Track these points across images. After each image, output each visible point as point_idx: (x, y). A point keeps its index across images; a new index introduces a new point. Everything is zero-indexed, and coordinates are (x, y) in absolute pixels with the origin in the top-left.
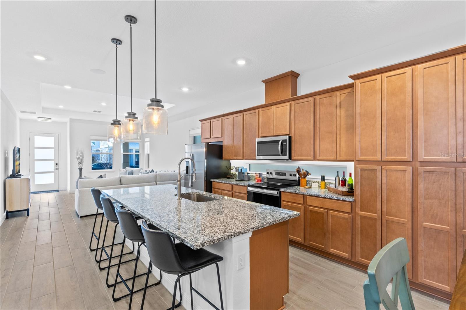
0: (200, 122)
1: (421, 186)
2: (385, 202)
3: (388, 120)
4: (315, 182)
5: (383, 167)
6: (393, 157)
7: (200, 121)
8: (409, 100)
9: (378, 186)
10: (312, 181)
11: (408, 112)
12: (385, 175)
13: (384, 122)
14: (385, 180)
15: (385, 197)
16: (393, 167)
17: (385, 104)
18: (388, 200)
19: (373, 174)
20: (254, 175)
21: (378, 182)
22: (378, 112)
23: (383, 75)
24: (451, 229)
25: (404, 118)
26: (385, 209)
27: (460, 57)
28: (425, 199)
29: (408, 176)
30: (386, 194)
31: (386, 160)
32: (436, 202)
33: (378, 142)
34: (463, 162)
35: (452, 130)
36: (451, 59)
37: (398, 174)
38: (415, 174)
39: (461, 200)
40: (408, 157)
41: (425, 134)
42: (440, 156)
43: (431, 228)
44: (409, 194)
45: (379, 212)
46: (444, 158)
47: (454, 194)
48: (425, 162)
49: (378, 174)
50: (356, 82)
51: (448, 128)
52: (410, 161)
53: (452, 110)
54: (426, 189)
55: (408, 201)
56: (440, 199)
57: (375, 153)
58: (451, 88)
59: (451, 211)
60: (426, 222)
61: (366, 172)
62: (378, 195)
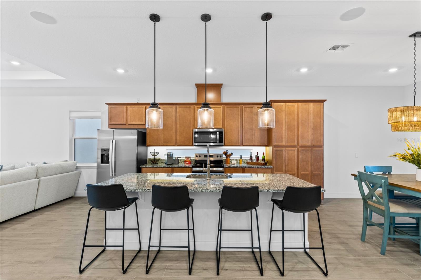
0: (107, 106)
1: (301, 157)
2: (287, 166)
3: (288, 126)
4: (234, 160)
5: (286, 149)
6: (290, 144)
7: (107, 104)
8: (296, 117)
9: (284, 158)
10: (232, 160)
11: (296, 123)
12: (287, 152)
13: (287, 127)
14: (287, 155)
15: (287, 163)
16: (290, 149)
17: (287, 118)
18: (288, 165)
19: (281, 152)
20: (184, 159)
21: (284, 156)
22: (284, 121)
23: (286, 103)
24: (310, 173)
25: (294, 125)
26: (287, 169)
27: (312, 104)
28: (302, 162)
29: (296, 153)
30: (287, 162)
31: (287, 145)
32: (305, 163)
33: (284, 136)
34: (313, 146)
35: (310, 133)
36: (310, 104)
37: (292, 152)
38: (298, 152)
39: (313, 161)
40: (296, 144)
41: (302, 134)
42: (306, 143)
43: (304, 174)
44: (296, 161)
45: (285, 171)
46: (307, 144)
47: (311, 159)
48: (302, 146)
49: (284, 152)
50: (273, 104)
51: (309, 132)
52: (296, 146)
53: (310, 125)
54: (302, 158)
55: (296, 164)
56: (306, 162)
57: (282, 142)
58: (310, 116)
59: (310, 166)
60: (302, 172)
61: (278, 151)
62: (284, 163)
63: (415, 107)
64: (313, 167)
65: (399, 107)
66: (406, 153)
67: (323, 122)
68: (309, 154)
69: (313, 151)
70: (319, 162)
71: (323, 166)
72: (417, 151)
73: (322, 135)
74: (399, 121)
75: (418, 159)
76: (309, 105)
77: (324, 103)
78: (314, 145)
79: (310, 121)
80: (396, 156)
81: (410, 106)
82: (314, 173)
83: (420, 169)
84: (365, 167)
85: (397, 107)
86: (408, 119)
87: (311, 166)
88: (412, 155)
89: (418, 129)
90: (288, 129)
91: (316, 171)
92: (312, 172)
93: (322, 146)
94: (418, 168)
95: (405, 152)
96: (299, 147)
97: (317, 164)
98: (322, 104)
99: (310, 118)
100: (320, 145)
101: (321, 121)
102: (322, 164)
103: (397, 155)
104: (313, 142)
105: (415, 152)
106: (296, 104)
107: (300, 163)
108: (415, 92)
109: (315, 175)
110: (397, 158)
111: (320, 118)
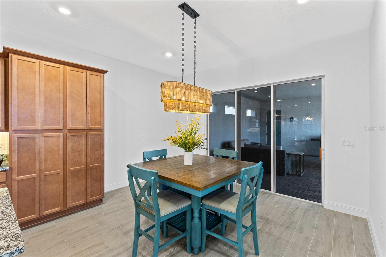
1: (69, 145)
2: (43, 162)
3: (46, 98)
5: (42, 134)
8: (61, 87)
9: (37, 151)
11: (61, 95)
12: (43, 140)
13: (42, 99)
14: (43, 145)
15: (43, 158)
16: (49, 134)
17: (42, 84)
19: (31, 141)
21: (37, 147)
22: (37, 90)
23: (41, 61)
24: (84, 168)
26: (43, 168)
27: (88, 72)
28: (71, 153)
29: (61, 140)
30: (43, 156)
31: (43, 129)
32: (77, 154)
33: (37, 115)
34: (90, 129)
35: (85, 111)
36: (85, 71)
37: (54, 139)
38: (66, 138)
39: (89, 150)
40: (61, 127)
41: (71, 112)
42: (79, 126)
43: (75, 170)
44: (61, 152)
45: (38, 171)
46: (81, 127)
47: (86, 147)
48: (71, 130)
49: (37, 141)
50: (11, 56)
51: (83, 110)
52: (62, 129)
53: (85, 100)
54: (72, 146)
55: (61, 157)
56: (79, 152)
57: (34, 123)
58: (84, 87)
59: (85, 157)
60: (72, 167)
61: (24, 140)
62: (36, 158)
63: (183, 84)
64: (89, 158)
65: (170, 81)
66: (177, 137)
67: (104, 99)
68: (83, 141)
69: (89, 136)
70: (98, 150)
71: (104, 155)
72: (185, 134)
73: (103, 115)
74: (170, 98)
75: (185, 142)
76: (83, 73)
77: (105, 74)
78: (92, 127)
79: (85, 94)
80: (168, 139)
81: (179, 82)
82: (90, 166)
83: (187, 153)
84: (143, 153)
85: (169, 81)
86: (177, 96)
87: (87, 156)
88: (181, 138)
89: (186, 109)
90: (45, 103)
91: (94, 163)
92: (87, 165)
93: (101, 130)
94: (186, 151)
95: (176, 135)
96: (67, 131)
97: (96, 152)
98: (102, 75)
99: (84, 91)
100: (100, 128)
101: (100, 97)
102: (102, 153)
103: (170, 139)
104: (90, 124)
105: (183, 134)
106: (61, 66)
107: (69, 154)
108: (183, 69)
109: (92, 168)
110: (169, 142)
111: (100, 93)
